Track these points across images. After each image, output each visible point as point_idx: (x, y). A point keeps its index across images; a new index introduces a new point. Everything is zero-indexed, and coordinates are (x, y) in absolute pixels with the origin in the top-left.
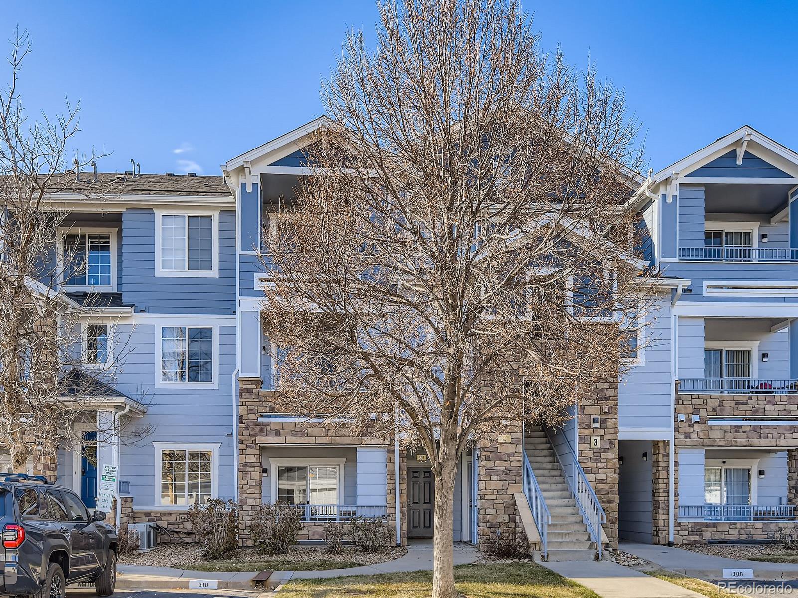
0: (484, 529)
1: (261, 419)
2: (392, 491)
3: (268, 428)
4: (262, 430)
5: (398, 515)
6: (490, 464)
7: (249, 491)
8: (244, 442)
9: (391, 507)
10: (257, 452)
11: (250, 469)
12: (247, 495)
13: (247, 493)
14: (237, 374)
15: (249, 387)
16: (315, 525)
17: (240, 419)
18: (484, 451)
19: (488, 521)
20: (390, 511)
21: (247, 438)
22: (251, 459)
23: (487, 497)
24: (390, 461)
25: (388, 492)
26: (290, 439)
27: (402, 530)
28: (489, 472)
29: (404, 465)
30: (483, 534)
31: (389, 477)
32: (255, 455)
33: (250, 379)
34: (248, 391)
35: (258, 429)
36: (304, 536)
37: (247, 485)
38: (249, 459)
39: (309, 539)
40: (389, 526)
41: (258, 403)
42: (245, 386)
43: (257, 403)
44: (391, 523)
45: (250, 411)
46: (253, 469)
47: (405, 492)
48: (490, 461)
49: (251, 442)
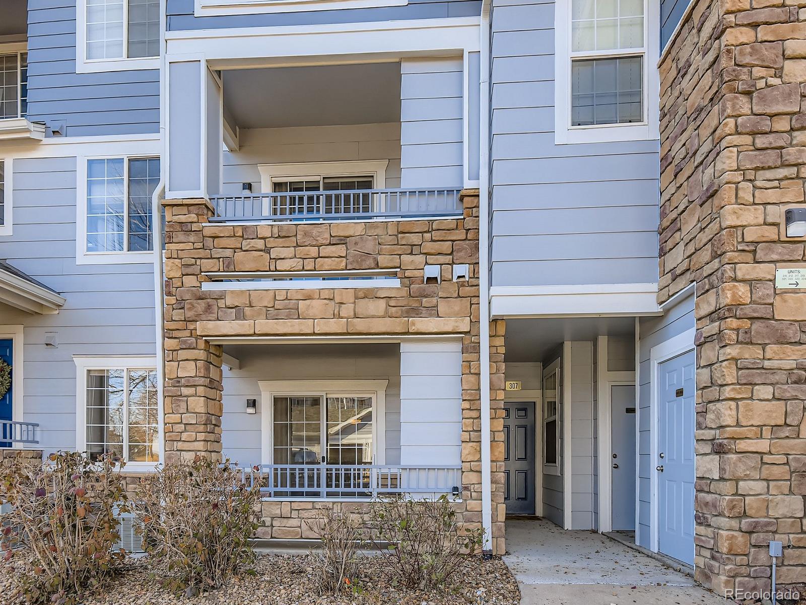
0: (733, 536)
1: (207, 287)
2: (473, 436)
3: (221, 303)
4: (209, 307)
5: (487, 488)
6: (751, 354)
7: (184, 436)
8: (175, 334)
9: (471, 471)
10: (201, 354)
11: (185, 391)
12: (180, 445)
13: (180, 440)
14: (162, 195)
15: (183, 218)
16: (314, 508)
17: (168, 287)
18: (735, 317)
19: (745, 515)
20: (471, 478)
21: (180, 325)
22: (188, 370)
23: (742, 445)
24: (470, 370)
25: (466, 436)
26: (264, 325)
27: (494, 521)
28: (748, 376)
29: (499, 378)
30: (730, 550)
31: (466, 405)
32: (196, 360)
33: (185, 202)
34: (181, 227)
35: (201, 306)
36: (293, 531)
37: (181, 423)
38: (184, 368)
39: (302, 538)
40: (467, 510)
41: (202, 253)
42: (176, 218)
43: (199, 253)
44: (472, 504)
45: (187, 269)
46: (191, 391)
47: (501, 436)
48: (752, 343)
49: (187, 333)
